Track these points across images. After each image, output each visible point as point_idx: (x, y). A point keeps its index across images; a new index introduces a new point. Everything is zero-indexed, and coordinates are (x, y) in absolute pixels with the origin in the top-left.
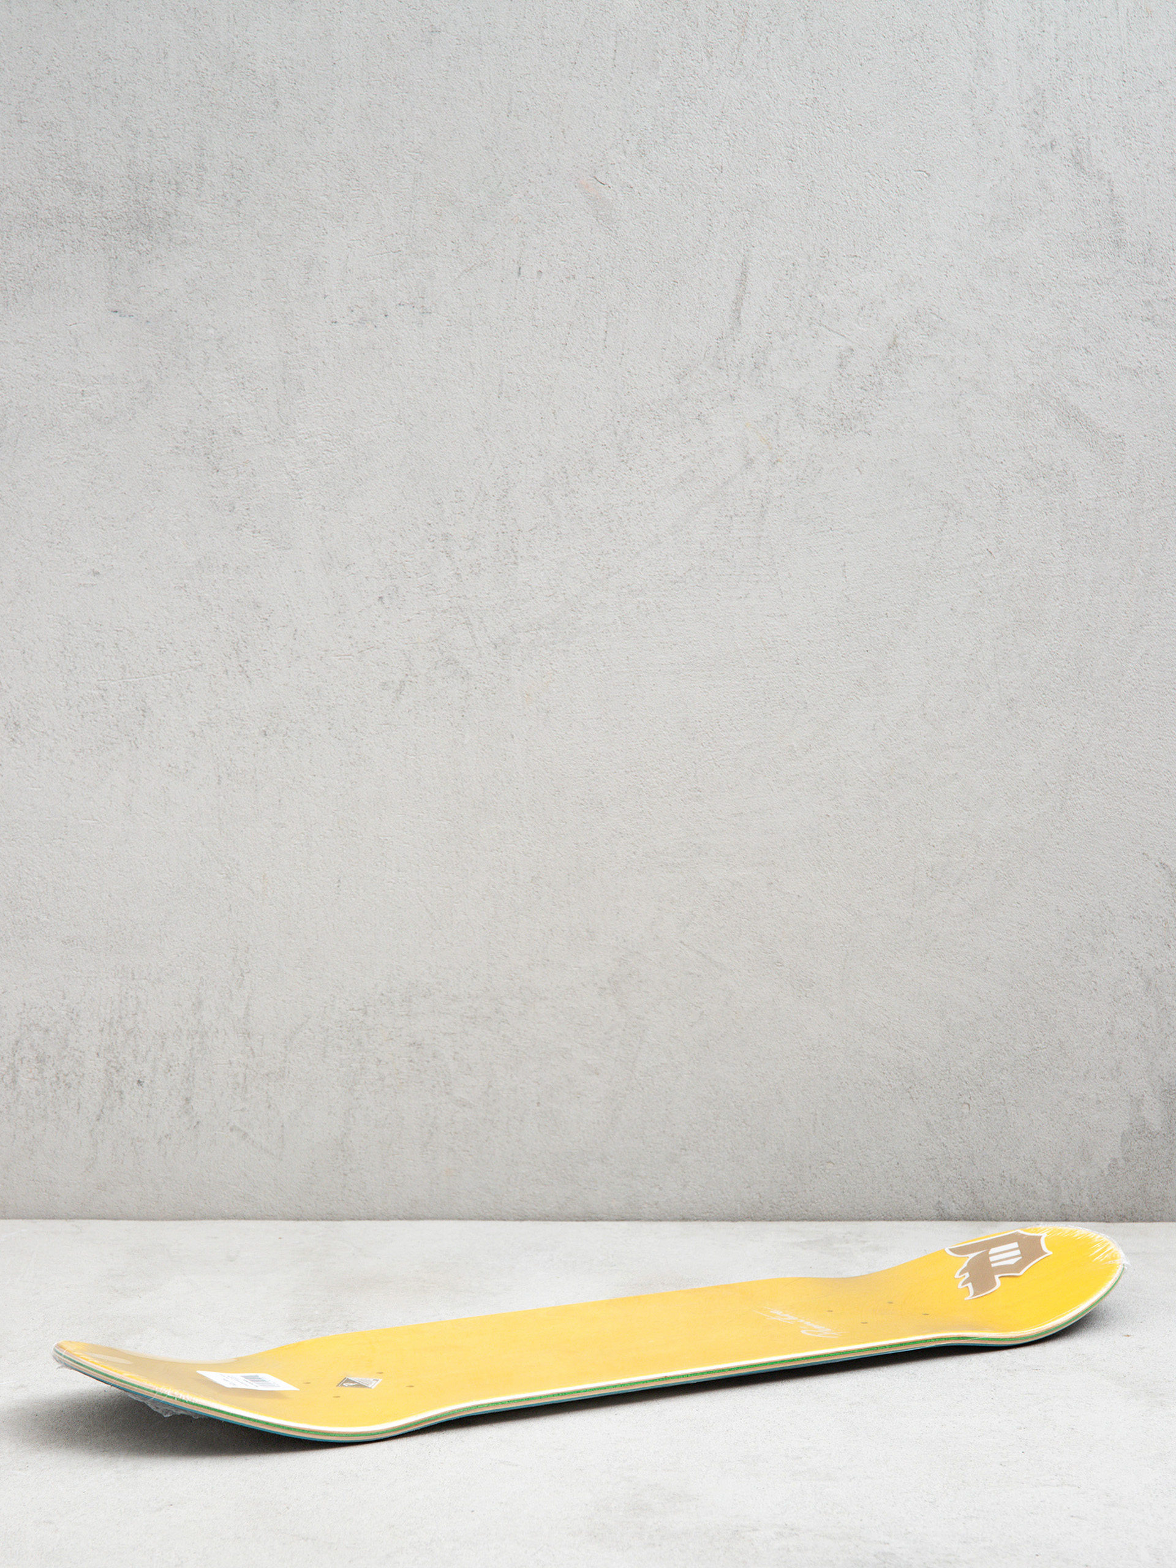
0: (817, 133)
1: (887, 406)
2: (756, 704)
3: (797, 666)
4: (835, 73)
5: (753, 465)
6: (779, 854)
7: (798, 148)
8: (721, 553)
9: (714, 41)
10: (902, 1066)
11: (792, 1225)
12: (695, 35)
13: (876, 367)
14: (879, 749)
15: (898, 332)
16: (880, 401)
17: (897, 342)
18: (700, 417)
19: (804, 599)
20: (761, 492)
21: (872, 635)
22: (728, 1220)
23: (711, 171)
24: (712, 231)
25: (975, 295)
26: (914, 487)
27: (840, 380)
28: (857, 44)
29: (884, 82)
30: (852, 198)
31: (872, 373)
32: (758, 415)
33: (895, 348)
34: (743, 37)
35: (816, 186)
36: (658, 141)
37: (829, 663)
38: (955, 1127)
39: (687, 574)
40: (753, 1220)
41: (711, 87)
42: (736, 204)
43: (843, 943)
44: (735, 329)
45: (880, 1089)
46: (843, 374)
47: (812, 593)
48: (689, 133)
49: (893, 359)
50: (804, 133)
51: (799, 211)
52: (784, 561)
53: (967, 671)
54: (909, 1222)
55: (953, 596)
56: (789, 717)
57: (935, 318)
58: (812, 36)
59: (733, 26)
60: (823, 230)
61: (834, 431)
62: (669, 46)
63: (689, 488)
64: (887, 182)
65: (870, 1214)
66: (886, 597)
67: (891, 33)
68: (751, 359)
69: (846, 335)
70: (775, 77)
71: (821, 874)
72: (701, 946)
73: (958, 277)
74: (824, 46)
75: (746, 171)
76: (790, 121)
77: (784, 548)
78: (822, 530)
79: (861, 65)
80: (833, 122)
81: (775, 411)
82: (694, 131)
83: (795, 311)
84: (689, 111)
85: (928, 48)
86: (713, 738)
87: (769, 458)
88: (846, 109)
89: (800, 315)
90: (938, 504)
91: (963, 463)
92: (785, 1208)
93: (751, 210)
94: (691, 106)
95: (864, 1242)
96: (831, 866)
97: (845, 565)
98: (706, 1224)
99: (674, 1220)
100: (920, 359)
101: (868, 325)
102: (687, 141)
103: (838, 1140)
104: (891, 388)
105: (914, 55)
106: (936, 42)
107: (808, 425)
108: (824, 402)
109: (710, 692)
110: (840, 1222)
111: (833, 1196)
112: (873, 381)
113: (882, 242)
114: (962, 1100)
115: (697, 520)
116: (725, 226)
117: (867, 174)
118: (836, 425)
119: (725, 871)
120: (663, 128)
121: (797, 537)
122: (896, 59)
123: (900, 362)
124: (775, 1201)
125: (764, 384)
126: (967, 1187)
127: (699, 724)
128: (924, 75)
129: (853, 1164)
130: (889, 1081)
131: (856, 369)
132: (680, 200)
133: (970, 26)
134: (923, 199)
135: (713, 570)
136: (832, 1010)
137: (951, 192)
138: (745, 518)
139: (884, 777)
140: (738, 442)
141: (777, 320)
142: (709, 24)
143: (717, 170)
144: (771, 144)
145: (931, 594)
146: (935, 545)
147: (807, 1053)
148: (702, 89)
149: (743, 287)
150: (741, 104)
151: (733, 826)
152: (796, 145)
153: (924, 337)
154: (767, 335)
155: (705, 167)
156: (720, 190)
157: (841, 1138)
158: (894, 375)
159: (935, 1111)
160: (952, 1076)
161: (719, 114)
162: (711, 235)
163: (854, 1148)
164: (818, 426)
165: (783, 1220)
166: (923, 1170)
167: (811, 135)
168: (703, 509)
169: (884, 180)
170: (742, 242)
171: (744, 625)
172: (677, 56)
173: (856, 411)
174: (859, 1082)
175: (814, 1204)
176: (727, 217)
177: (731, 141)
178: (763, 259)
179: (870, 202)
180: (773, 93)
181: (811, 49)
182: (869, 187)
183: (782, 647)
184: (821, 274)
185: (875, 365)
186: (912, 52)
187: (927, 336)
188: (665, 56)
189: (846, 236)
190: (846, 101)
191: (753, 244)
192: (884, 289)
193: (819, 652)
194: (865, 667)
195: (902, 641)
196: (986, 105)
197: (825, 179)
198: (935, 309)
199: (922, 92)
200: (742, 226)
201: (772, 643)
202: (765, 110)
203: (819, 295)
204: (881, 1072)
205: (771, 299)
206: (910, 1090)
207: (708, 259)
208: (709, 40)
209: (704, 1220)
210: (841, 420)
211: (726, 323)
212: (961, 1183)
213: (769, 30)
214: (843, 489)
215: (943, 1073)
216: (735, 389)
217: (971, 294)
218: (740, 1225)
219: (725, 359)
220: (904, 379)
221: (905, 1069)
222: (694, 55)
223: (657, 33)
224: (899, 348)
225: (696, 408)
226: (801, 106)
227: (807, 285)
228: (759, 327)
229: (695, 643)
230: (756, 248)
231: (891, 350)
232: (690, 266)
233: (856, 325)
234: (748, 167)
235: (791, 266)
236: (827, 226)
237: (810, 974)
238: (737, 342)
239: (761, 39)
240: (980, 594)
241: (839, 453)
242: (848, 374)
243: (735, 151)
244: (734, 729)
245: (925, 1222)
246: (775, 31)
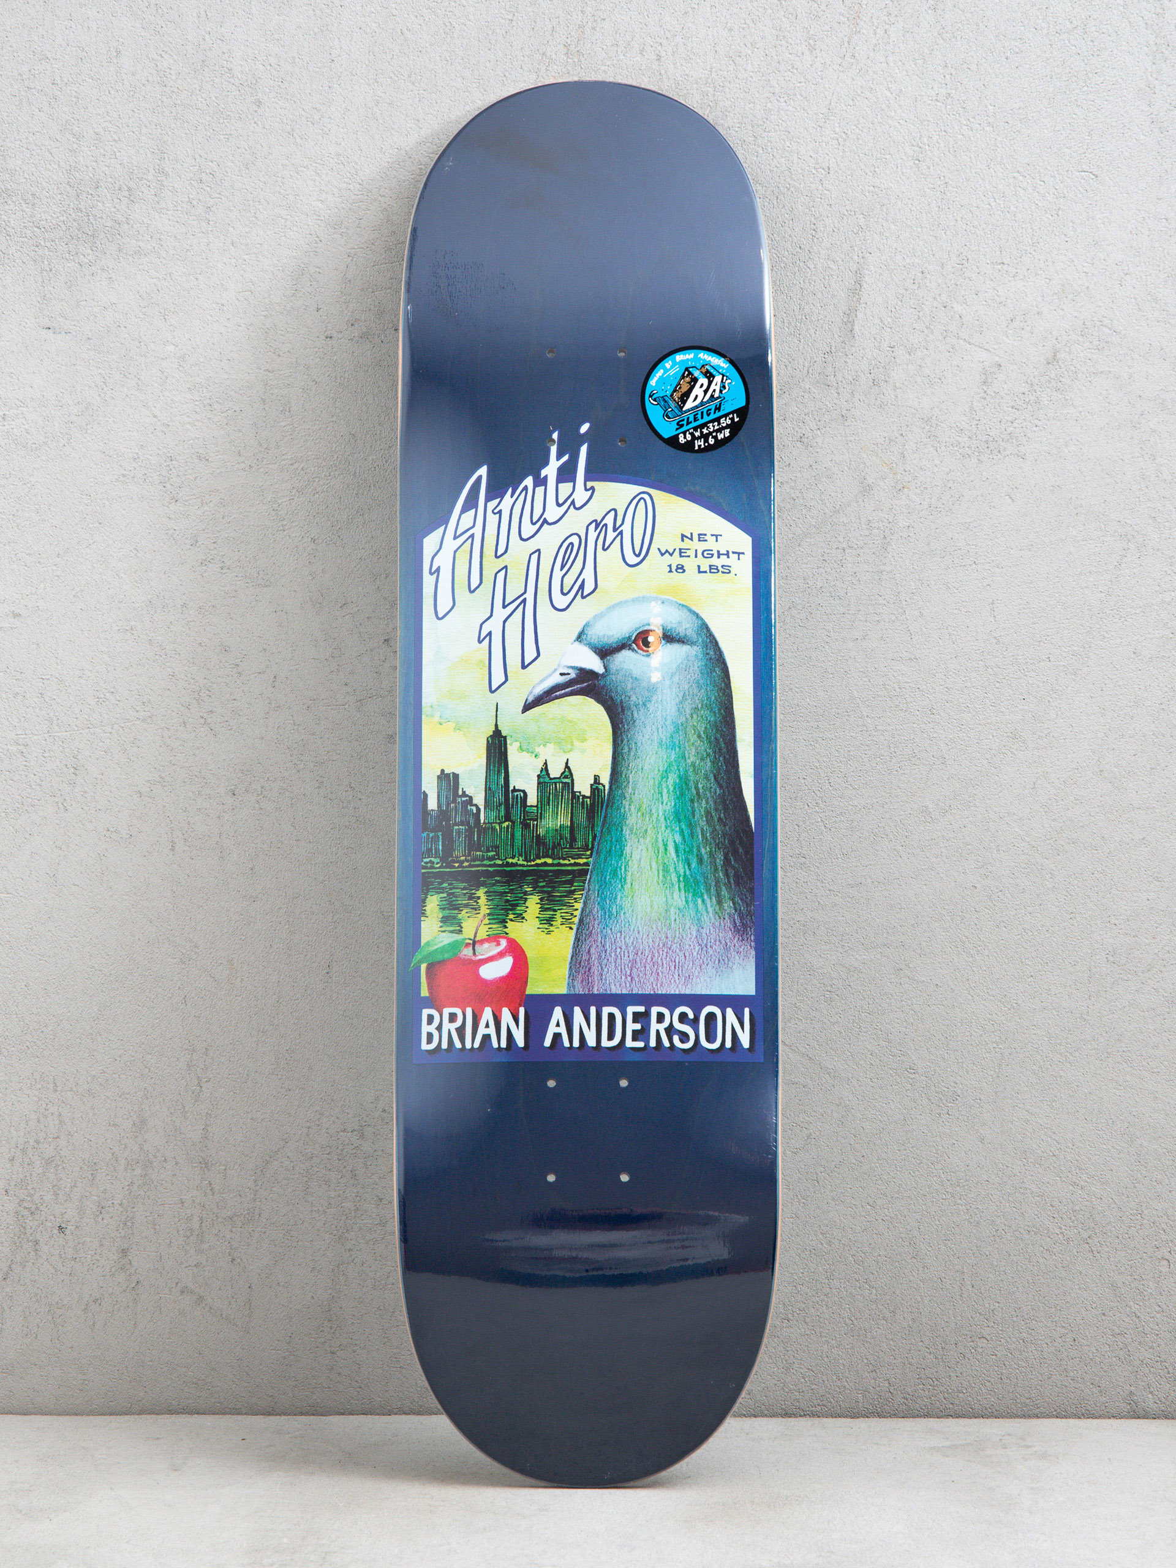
0: (951, 131)
1: (1046, 427)
2: (878, 759)
3: (932, 716)
4: (974, 67)
5: (872, 492)
6: (910, 934)
7: (927, 147)
8: (832, 589)
9: (818, 34)
10: (1077, 1208)
11: (932, 1423)
12: (794, 28)
13: (1032, 384)
14: (1041, 810)
15: (1058, 346)
16: (1036, 421)
17: (1058, 357)
18: (803, 440)
19: (940, 641)
20: (883, 522)
21: (1030, 682)
22: (846, 1417)
23: (815, 172)
24: (817, 236)
25: (1158, 306)
26: (1083, 516)
27: (985, 398)
28: (1001, 36)
29: (1037, 77)
30: (997, 201)
31: (1026, 390)
32: (878, 437)
33: (1055, 363)
34: (854, 30)
35: (951, 188)
36: (747, 140)
37: (974, 713)
38: (1151, 1291)
39: (786, 613)
40: (880, 1417)
41: (814, 82)
42: (848, 208)
43: (997, 1043)
44: (847, 343)
45: (1049, 1239)
46: (988, 392)
47: (950, 634)
48: (786, 131)
49: (1053, 376)
50: (935, 131)
51: (929, 215)
52: (913, 599)
53: (1156, 722)
54: (1090, 1420)
55: (1136, 638)
56: (922, 774)
57: (1107, 330)
58: (943, 28)
59: (841, 17)
60: (960, 235)
61: (977, 454)
62: (760, 39)
63: (789, 518)
64: (1042, 183)
65: (1038, 1408)
66: (1049, 638)
67: (1044, 25)
68: (869, 375)
69: (990, 349)
70: (897, 71)
71: (967, 959)
72: (807, 1047)
73: (1135, 286)
74: (959, 38)
75: (860, 172)
76: (916, 119)
77: (913, 584)
78: (964, 564)
79: (1007, 59)
80: (972, 120)
81: (900, 432)
82: (793, 129)
83: (924, 323)
84: (786, 108)
85: (1092, 41)
86: (822, 798)
87: (893, 485)
88: (989, 106)
89: (932, 327)
90: (1114, 536)
91: (1146, 491)
92: (923, 1401)
93: (866, 214)
94: (788, 103)
95: (1028, 1447)
96: (979, 949)
97: (993, 603)
98: (816, 1420)
99: (773, 1415)
100: (1088, 375)
101: (1019, 338)
102: (784, 140)
103: (992, 1307)
104: (1051, 407)
105: (1074, 48)
106: (1103, 35)
107: (943, 448)
108: (963, 423)
109: (817, 745)
110: (997, 1420)
111: (988, 1384)
112: (1027, 400)
113: (1036, 248)
114: (1159, 1254)
115: (800, 553)
116: (834, 231)
117: (1016, 175)
118: (980, 448)
119: (839, 954)
120: (753, 127)
121: (930, 572)
122: (1051, 53)
123: (1061, 379)
124: (910, 1390)
125: (885, 403)
126: (1169, 1373)
127: (803, 781)
128: (1088, 69)
129: (1014, 1340)
130: (1061, 1228)
131: (1005, 386)
132: (775, 203)
133: (1146, 18)
134: (1089, 202)
135: (820, 608)
136: (982, 1132)
137: (1125, 195)
138: (861, 551)
139: (1048, 842)
140: (852, 467)
141: (901, 333)
142: (811, 16)
143: (823, 171)
144: (892, 143)
145: (1107, 636)
146: (1111, 581)
147: (950, 1190)
148: (803, 84)
149: (857, 297)
150: (853, 100)
151: (849, 900)
152: (925, 144)
153: (1093, 351)
154: (888, 348)
155: (808, 168)
156: (827, 192)
157: (997, 1305)
158: (1055, 393)
159: (1123, 1269)
160: (1145, 1222)
161: (825, 111)
162: (815, 240)
163: (1015, 1319)
164: (956, 449)
165: (921, 1417)
166: (1108, 1349)
167: (944, 133)
168: (807, 540)
169: (1039, 182)
170: (856, 249)
171: (862, 670)
172: (771, 50)
173: (1005, 432)
174: (1020, 1230)
175: (961, 1395)
176: (836, 221)
177: (840, 139)
178: (883, 266)
179: (1020, 205)
180: (894, 88)
181: (942, 41)
182: (1019, 189)
183: (912, 695)
184: (959, 283)
185: (1029, 382)
186: (1072, 45)
187: (1097, 351)
188: (755, 50)
189: (991, 242)
190: (988, 98)
191: (869, 250)
192: (1040, 299)
193: (961, 700)
194: (1022, 718)
195: (1070, 688)
196: (1169, 101)
197: (961, 181)
198: (1107, 321)
199: (1086, 88)
200: (855, 231)
201: (898, 690)
202: (884, 106)
203: (955, 305)
204: (1049, 1216)
205: (893, 310)
206: (1089, 1241)
207: (812, 267)
208: (812, 32)
209: (814, 1416)
210: (987, 442)
211: (836, 336)
212: (1160, 1367)
213: (888, 22)
214: (991, 518)
215: (1133, 1218)
216: (848, 408)
217: (1154, 305)
218: (862, 1424)
219: (835, 376)
220: (1067, 397)
221: (1083, 1213)
222: (792, 48)
223: (744, 26)
224: (1060, 363)
225: (797, 429)
226: (930, 102)
227: (940, 295)
228: (879, 340)
229: (797, 690)
230: (873, 254)
231: (1050, 366)
232: (788, 274)
233: (1004, 338)
234: (862, 167)
235: (920, 275)
236: (966, 230)
237: (953, 1084)
238: (850, 356)
239: (878, 31)
240: (1172, 636)
241: (984, 479)
242: (994, 392)
243: (846, 150)
244: (849, 786)
245: (1112, 1421)
246: (896, 23)
